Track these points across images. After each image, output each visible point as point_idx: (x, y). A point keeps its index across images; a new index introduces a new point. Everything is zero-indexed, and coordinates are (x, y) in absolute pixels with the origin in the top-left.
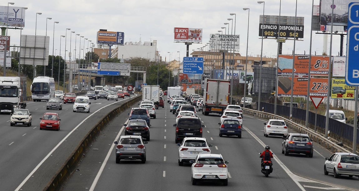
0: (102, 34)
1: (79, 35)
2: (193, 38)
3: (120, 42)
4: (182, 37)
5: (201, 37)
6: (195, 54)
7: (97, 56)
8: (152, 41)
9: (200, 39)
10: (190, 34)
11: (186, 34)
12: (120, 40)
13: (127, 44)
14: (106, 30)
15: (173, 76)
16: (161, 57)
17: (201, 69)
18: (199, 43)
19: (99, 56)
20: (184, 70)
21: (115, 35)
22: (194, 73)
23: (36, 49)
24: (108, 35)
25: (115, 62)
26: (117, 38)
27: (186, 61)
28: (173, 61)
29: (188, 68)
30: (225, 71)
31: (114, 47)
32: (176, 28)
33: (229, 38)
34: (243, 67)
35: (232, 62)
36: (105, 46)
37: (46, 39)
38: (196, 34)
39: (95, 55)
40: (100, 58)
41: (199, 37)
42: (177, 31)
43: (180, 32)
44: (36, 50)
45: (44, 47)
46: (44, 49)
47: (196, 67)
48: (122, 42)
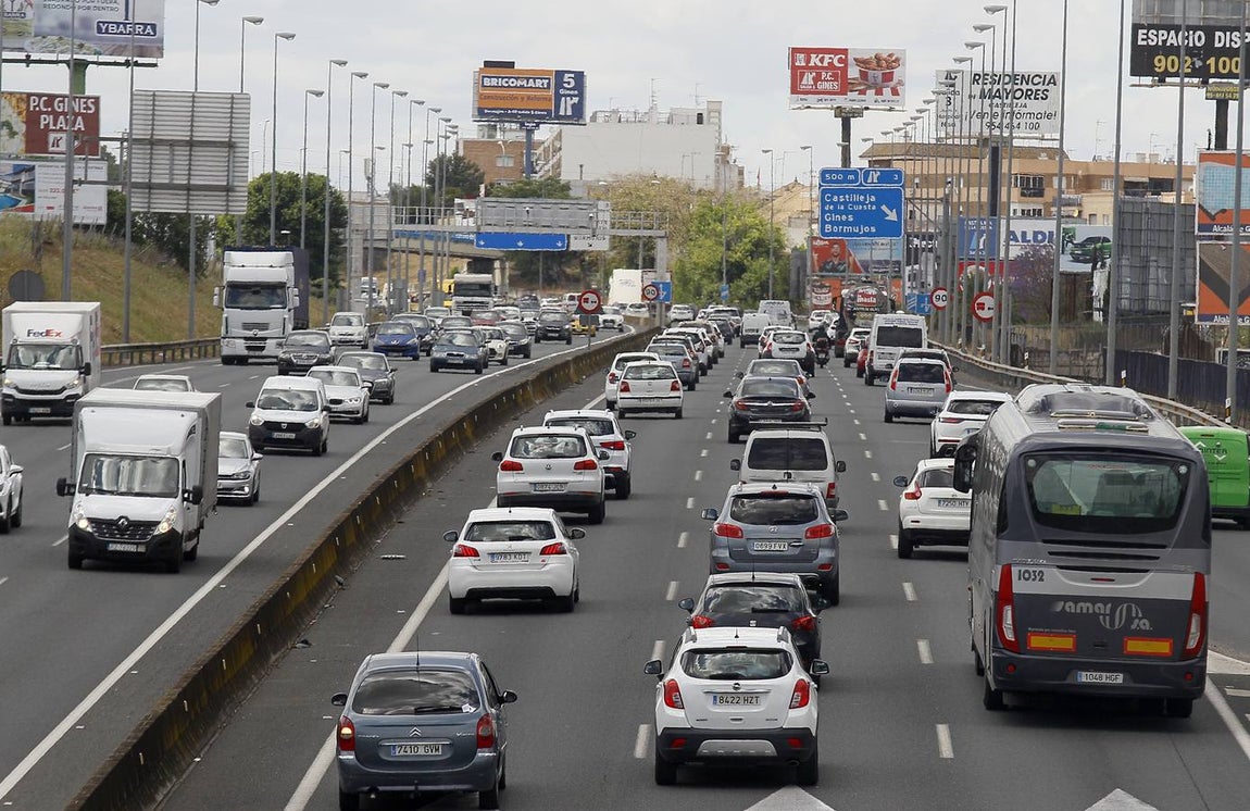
0: (494, 82)
1: (387, 86)
2: (869, 87)
3: (569, 113)
4: (822, 86)
5: (901, 83)
6: (881, 159)
7: (477, 170)
8: (702, 108)
9: (895, 92)
10: (854, 72)
11: (840, 75)
12: (570, 102)
13: (600, 120)
14: (511, 65)
15: (788, 251)
16: (741, 172)
17: (892, 216)
18: (891, 110)
19: (484, 174)
20: (824, 223)
21: (549, 84)
22: (865, 235)
23: (194, 148)
24: (519, 83)
25: (550, 195)
26: (558, 97)
27: (835, 186)
28: (787, 189)
29: (841, 214)
30: (1003, 222)
31: (544, 133)
32: (795, 51)
33: (1016, 87)
34: (1080, 205)
35: (1033, 187)
36: (511, 130)
37: (235, 106)
38: (879, 74)
39: (469, 167)
40: (487, 179)
41: (892, 84)
42: (801, 61)
43: (812, 64)
44: (198, 152)
45: (231, 137)
46: (231, 145)
47: (874, 208)
48: (578, 110)
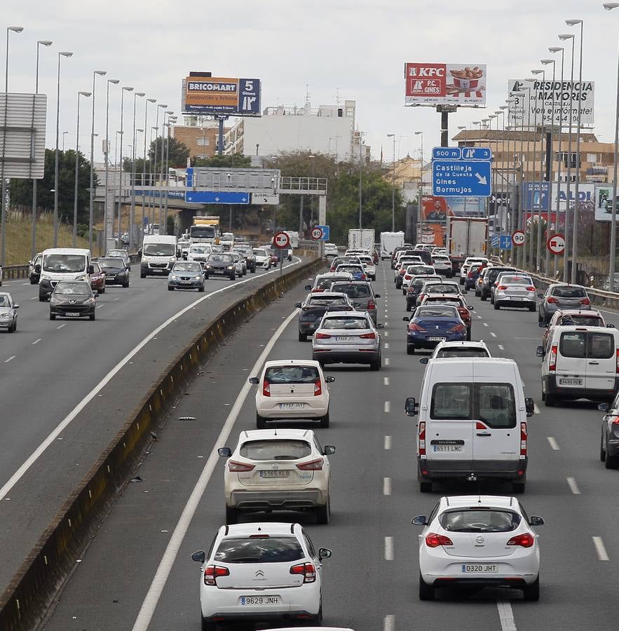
0: (197, 86)
1: (132, 89)
2: (461, 91)
3: (249, 108)
4: (428, 90)
5: (483, 88)
6: (467, 139)
7: (184, 148)
8: (342, 105)
9: (479, 95)
10: (450, 81)
11: (440, 82)
12: (250, 101)
13: (269, 114)
14: (209, 75)
15: (404, 205)
16: (368, 150)
17: (483, 181)
18: (476, 107)
19: (189, 151)
20: (435, 186)
21: (235, 88)
22: (464, 194)
23: (7, 133)
24: (215, 88)
25: (237, 166)
26: (242, 97)
27: (440, 160)
28: (402, 161)
29: (447, 179)
30: (555, 187)
31: (231, 122)
32: (409, 66)
33: (564, 92)
34: (606, 174)
35: (573, 161)
36: (207, 120)
37: (36, 103)
38: (468, 81)
39: (179, 146)
40: (192, 154)
41: (477, 89)
42: (413, 72)
43: (421, 75)
44: (10, 135)
45: (33, 124)
46: (32, 131)
47: (471, 175)
48: (256, 106)
